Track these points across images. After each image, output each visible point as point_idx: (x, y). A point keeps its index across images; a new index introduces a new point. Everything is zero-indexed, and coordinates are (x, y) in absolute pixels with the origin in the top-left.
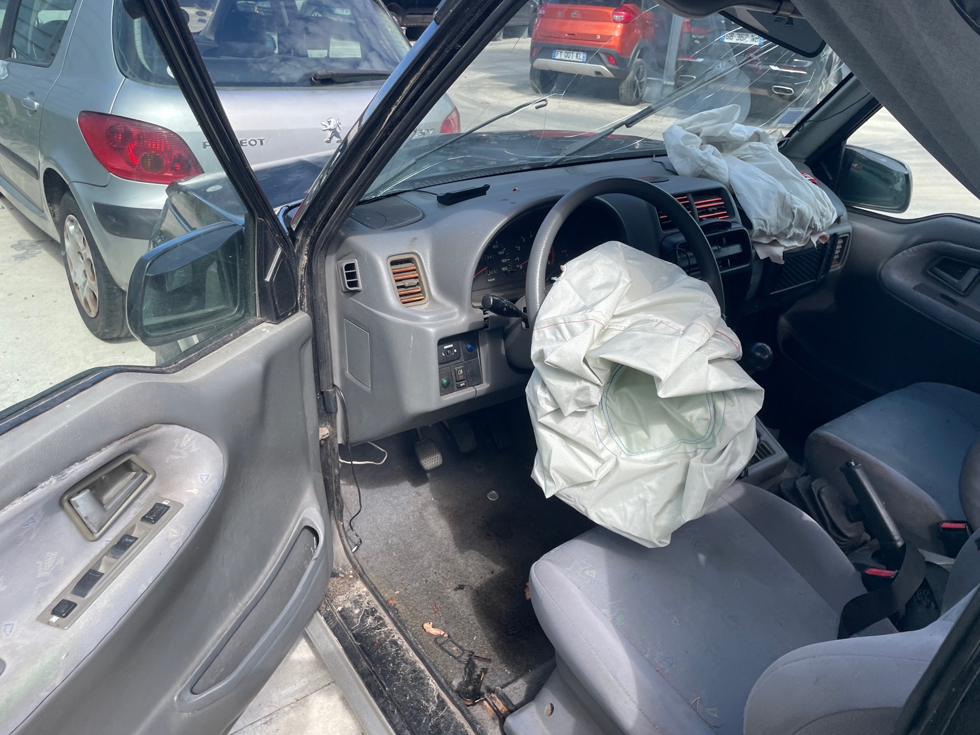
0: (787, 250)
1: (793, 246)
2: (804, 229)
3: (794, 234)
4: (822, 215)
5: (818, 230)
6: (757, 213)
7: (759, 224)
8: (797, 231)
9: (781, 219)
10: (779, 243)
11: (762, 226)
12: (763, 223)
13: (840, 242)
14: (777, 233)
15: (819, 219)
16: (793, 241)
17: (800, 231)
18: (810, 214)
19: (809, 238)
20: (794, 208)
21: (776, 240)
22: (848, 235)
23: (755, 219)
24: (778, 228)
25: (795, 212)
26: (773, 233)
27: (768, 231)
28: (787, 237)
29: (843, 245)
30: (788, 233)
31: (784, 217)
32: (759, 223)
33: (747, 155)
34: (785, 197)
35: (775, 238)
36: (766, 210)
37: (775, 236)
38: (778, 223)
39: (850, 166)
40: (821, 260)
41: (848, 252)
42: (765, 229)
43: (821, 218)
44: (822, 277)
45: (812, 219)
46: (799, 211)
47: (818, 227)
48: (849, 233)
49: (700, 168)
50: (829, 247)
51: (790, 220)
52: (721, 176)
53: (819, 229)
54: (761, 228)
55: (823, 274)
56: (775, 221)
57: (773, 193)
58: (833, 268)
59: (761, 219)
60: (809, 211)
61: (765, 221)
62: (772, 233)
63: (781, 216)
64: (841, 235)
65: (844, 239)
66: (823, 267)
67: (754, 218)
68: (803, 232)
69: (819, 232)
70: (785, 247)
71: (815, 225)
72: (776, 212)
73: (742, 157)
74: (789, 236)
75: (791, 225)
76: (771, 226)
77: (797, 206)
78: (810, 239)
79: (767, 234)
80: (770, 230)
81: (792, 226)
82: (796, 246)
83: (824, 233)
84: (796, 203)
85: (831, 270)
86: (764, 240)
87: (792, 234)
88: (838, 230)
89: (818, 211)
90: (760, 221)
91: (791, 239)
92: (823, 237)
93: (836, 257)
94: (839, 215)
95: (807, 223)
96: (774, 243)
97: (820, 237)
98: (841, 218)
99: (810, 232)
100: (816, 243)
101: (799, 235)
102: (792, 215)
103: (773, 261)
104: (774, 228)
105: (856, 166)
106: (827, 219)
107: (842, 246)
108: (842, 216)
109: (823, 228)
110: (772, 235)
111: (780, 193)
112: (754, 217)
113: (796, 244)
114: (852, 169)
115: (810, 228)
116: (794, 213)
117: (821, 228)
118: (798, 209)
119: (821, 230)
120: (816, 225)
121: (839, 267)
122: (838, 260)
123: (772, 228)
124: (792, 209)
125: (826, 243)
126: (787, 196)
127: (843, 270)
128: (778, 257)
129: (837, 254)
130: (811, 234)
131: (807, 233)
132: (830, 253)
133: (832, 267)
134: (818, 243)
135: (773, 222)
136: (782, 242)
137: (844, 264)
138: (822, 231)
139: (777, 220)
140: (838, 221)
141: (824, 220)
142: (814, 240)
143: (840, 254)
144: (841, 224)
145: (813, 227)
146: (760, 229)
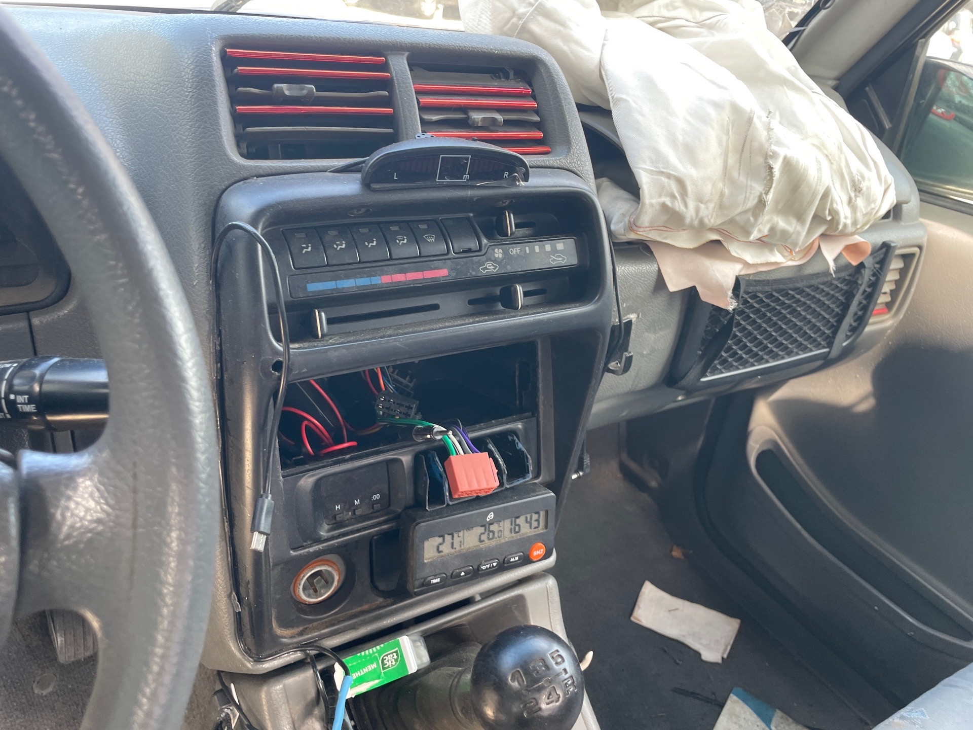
0: (751, 271)
1: (768, 264)
2: (800, 218)
3: (772, 230)
4: (857, 189)
5: (841, 227)
6: (658, 157)
7: (662, 190)
8: (782, 223)
9: (733, 183)
10: (728, 252)
11: (673, 197)
12: (674, 187)
13: (896, 264)
14: (719, 222)
15: (845, 199)
16: (771, 250)
17: (789, 223)
18: (820, 178)
19: (816, 246)
20: (775, 155)
21: (718, 242)
22: (916, 250)
23: (651, 172)
24: (721, 206)
25: (777, 167)
26: (706, 221)
27: (689, 213)
28: (752, 238)
29: (903, 272)
30: (753, 226)
31: (742, 179)
32: (662, 187)
33: (674, 19)
34: (750, 121)
35: (715, 237)
36: (690, 152)
37: (713, 230)
38: (722, 194)
39: (928, 109)
40: (845, 307)
41: (913, 290)
42: (679, 206)
43: (853, 195)
44: (845, 344)
45: (826, 194)
46: (788, 165)
47: (842, 220)
48: (920, 247)
49: (514, 20)
50: (867, 274)
51: (758, 188)
52: (574, 47)
53: (845, 225)
54: (668, 201)
55: (848, 337)
56: (714, 185)
57: (717, 106)
58: (873, 324)
59: (669, 176)
60: (819, 170)
61: (680, 182)
62: (701, 223)
63: (735, 174)
64: (902, 248)
65: (907, 258)
66: (848, 320)
67: (645, 170)
68: (799, 228)
69: (844, 234)
70: (746, 264)
71: (834, 213)
72: (720, 162)
73: (661, 25)
74: (755, 235)
75: (761, 203)
76: (700, 200)
77: (782, 152)
78: (819, 247)
79: (688, 221)
80: (697, 210)
81: (764, 205)
82: (776, 263)
83: (858, 239)
84: (779, 143)
85: (868, 329)
86: (683, 240)
87: (766, 231)
88: (895, 235)
89: (847, 177)
90: (664, 180)
91: (763, 243)
92: (853, 248)
93: (883, 299)
94: (902, 199)
95: (810, 203)
96: (714, 248)
97: (848, 248)
98: (905, 206)
99: (821, 230)
100: (835, 260)
101: (785, 234)
102: (764, 173)
103: (703, 300)
104: (711, 205)
105: (942, 113)
106: (869, 200)
107: (900, 273)
108: (906, 203)
109: (855, 223)
110: (701, 227)
111: (736, 109)
112: (648, 166)
113: (778, 258)
114: (931, 116)
115: (818, 218)
116: (771, 168)
117: (849, 222)
118: (785, 158)
119: (850, 229)
120: (837, 213)
121: (889, 323)
122: (889, 306)
123: (702, 206)
124: (768, 156)
125: (862, 265)
126: (756, 120)
127: (898, 329)
128: (721, 289)
129: (885, 293)
130: (823, 236)
131: (810, 232)
132: (869, 290)
133: (871, 321)
134: (842, 262)
135: (708, 189)
136: (735, 250)
137: (901, 316)
138: (853, 234)
139: (720, 185)
140: (895, 213)
141: (860, 202)
142: (830, 254)
143: (894, 294)
144: (903, 224)
145: (829, 218)
146: (664, 205)
